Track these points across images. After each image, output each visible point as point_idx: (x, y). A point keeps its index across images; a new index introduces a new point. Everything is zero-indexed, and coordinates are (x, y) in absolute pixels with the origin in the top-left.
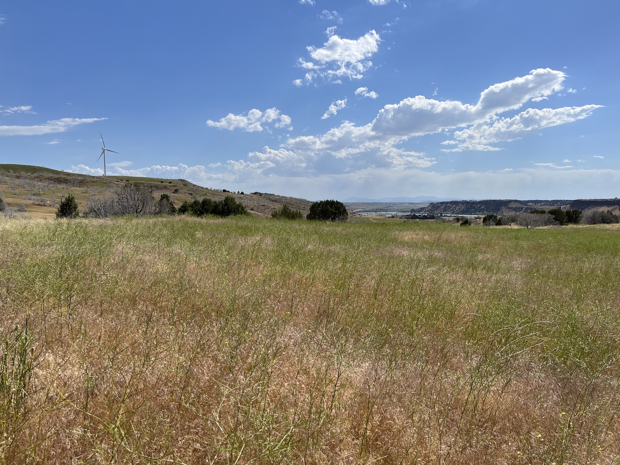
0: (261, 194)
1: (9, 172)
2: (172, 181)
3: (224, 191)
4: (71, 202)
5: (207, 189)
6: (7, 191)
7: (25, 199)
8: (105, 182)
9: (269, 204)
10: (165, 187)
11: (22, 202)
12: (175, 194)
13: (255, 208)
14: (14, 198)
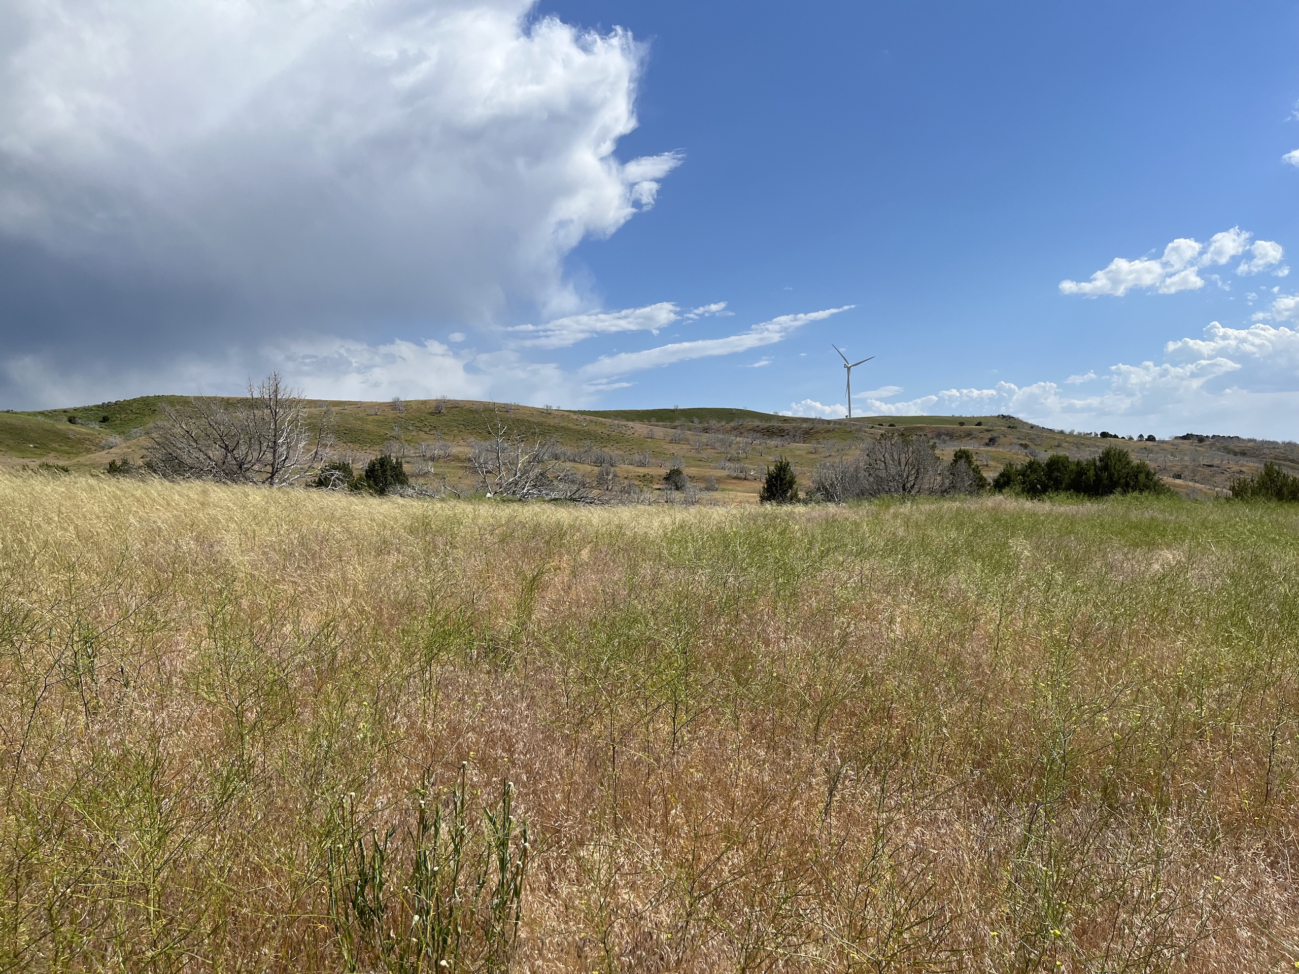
0: (1201, 439)
1: (692, 422)
2: (983, 421)
3: (1104, 435)
4: (784, 471)
5: (1062, 432)
6: (689, 454)
7: (716, 468)
8: (849, 430)
9: (1225, 462)
10: (969, 434)
11: (711, 473)
12: (989, 449)
13: (1186, 473)
14: (699, 466)
